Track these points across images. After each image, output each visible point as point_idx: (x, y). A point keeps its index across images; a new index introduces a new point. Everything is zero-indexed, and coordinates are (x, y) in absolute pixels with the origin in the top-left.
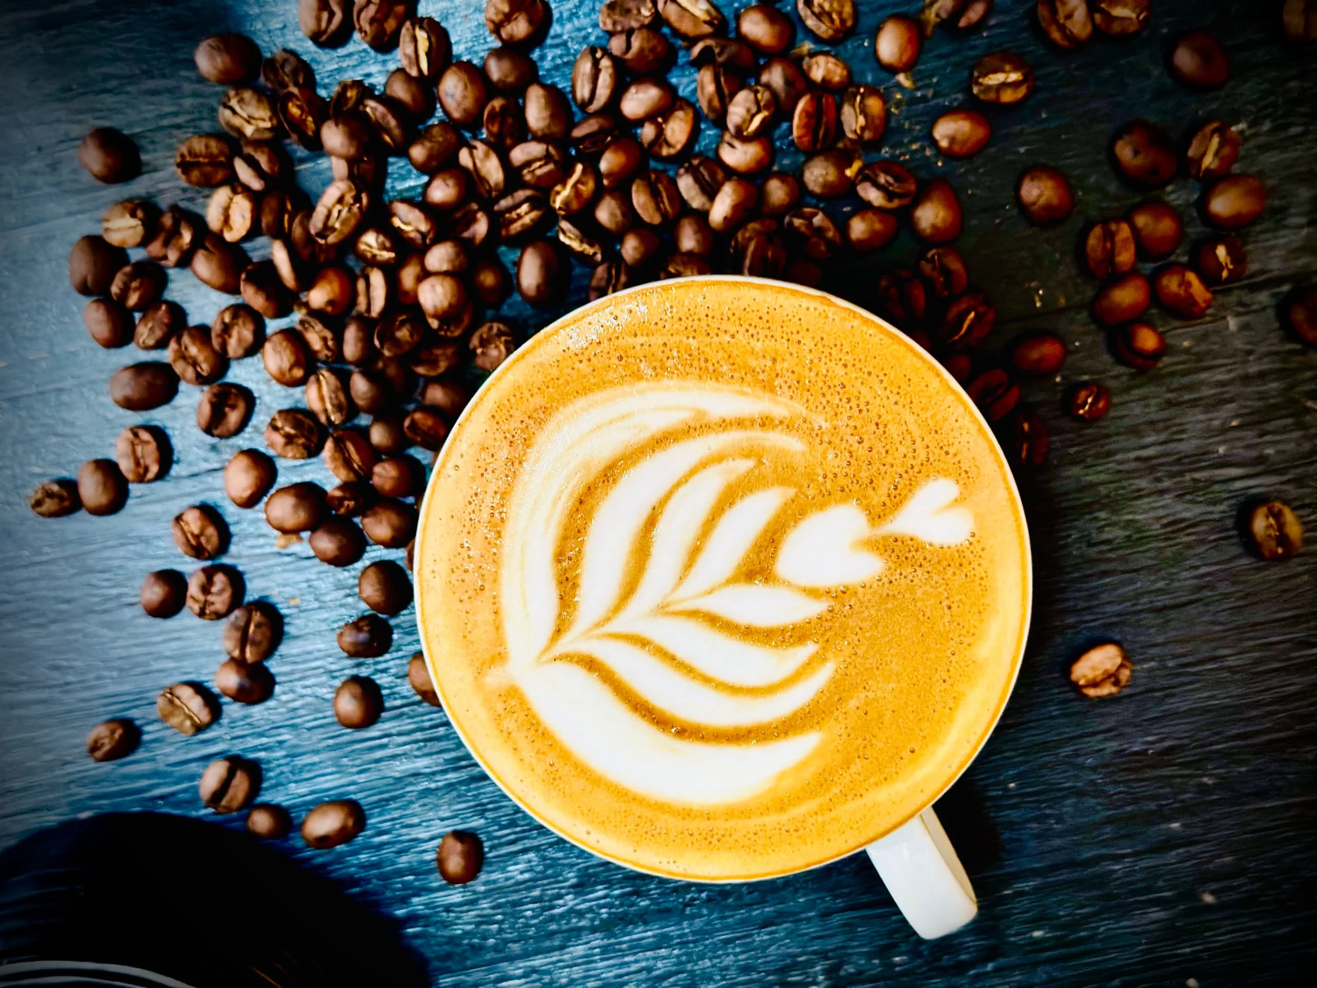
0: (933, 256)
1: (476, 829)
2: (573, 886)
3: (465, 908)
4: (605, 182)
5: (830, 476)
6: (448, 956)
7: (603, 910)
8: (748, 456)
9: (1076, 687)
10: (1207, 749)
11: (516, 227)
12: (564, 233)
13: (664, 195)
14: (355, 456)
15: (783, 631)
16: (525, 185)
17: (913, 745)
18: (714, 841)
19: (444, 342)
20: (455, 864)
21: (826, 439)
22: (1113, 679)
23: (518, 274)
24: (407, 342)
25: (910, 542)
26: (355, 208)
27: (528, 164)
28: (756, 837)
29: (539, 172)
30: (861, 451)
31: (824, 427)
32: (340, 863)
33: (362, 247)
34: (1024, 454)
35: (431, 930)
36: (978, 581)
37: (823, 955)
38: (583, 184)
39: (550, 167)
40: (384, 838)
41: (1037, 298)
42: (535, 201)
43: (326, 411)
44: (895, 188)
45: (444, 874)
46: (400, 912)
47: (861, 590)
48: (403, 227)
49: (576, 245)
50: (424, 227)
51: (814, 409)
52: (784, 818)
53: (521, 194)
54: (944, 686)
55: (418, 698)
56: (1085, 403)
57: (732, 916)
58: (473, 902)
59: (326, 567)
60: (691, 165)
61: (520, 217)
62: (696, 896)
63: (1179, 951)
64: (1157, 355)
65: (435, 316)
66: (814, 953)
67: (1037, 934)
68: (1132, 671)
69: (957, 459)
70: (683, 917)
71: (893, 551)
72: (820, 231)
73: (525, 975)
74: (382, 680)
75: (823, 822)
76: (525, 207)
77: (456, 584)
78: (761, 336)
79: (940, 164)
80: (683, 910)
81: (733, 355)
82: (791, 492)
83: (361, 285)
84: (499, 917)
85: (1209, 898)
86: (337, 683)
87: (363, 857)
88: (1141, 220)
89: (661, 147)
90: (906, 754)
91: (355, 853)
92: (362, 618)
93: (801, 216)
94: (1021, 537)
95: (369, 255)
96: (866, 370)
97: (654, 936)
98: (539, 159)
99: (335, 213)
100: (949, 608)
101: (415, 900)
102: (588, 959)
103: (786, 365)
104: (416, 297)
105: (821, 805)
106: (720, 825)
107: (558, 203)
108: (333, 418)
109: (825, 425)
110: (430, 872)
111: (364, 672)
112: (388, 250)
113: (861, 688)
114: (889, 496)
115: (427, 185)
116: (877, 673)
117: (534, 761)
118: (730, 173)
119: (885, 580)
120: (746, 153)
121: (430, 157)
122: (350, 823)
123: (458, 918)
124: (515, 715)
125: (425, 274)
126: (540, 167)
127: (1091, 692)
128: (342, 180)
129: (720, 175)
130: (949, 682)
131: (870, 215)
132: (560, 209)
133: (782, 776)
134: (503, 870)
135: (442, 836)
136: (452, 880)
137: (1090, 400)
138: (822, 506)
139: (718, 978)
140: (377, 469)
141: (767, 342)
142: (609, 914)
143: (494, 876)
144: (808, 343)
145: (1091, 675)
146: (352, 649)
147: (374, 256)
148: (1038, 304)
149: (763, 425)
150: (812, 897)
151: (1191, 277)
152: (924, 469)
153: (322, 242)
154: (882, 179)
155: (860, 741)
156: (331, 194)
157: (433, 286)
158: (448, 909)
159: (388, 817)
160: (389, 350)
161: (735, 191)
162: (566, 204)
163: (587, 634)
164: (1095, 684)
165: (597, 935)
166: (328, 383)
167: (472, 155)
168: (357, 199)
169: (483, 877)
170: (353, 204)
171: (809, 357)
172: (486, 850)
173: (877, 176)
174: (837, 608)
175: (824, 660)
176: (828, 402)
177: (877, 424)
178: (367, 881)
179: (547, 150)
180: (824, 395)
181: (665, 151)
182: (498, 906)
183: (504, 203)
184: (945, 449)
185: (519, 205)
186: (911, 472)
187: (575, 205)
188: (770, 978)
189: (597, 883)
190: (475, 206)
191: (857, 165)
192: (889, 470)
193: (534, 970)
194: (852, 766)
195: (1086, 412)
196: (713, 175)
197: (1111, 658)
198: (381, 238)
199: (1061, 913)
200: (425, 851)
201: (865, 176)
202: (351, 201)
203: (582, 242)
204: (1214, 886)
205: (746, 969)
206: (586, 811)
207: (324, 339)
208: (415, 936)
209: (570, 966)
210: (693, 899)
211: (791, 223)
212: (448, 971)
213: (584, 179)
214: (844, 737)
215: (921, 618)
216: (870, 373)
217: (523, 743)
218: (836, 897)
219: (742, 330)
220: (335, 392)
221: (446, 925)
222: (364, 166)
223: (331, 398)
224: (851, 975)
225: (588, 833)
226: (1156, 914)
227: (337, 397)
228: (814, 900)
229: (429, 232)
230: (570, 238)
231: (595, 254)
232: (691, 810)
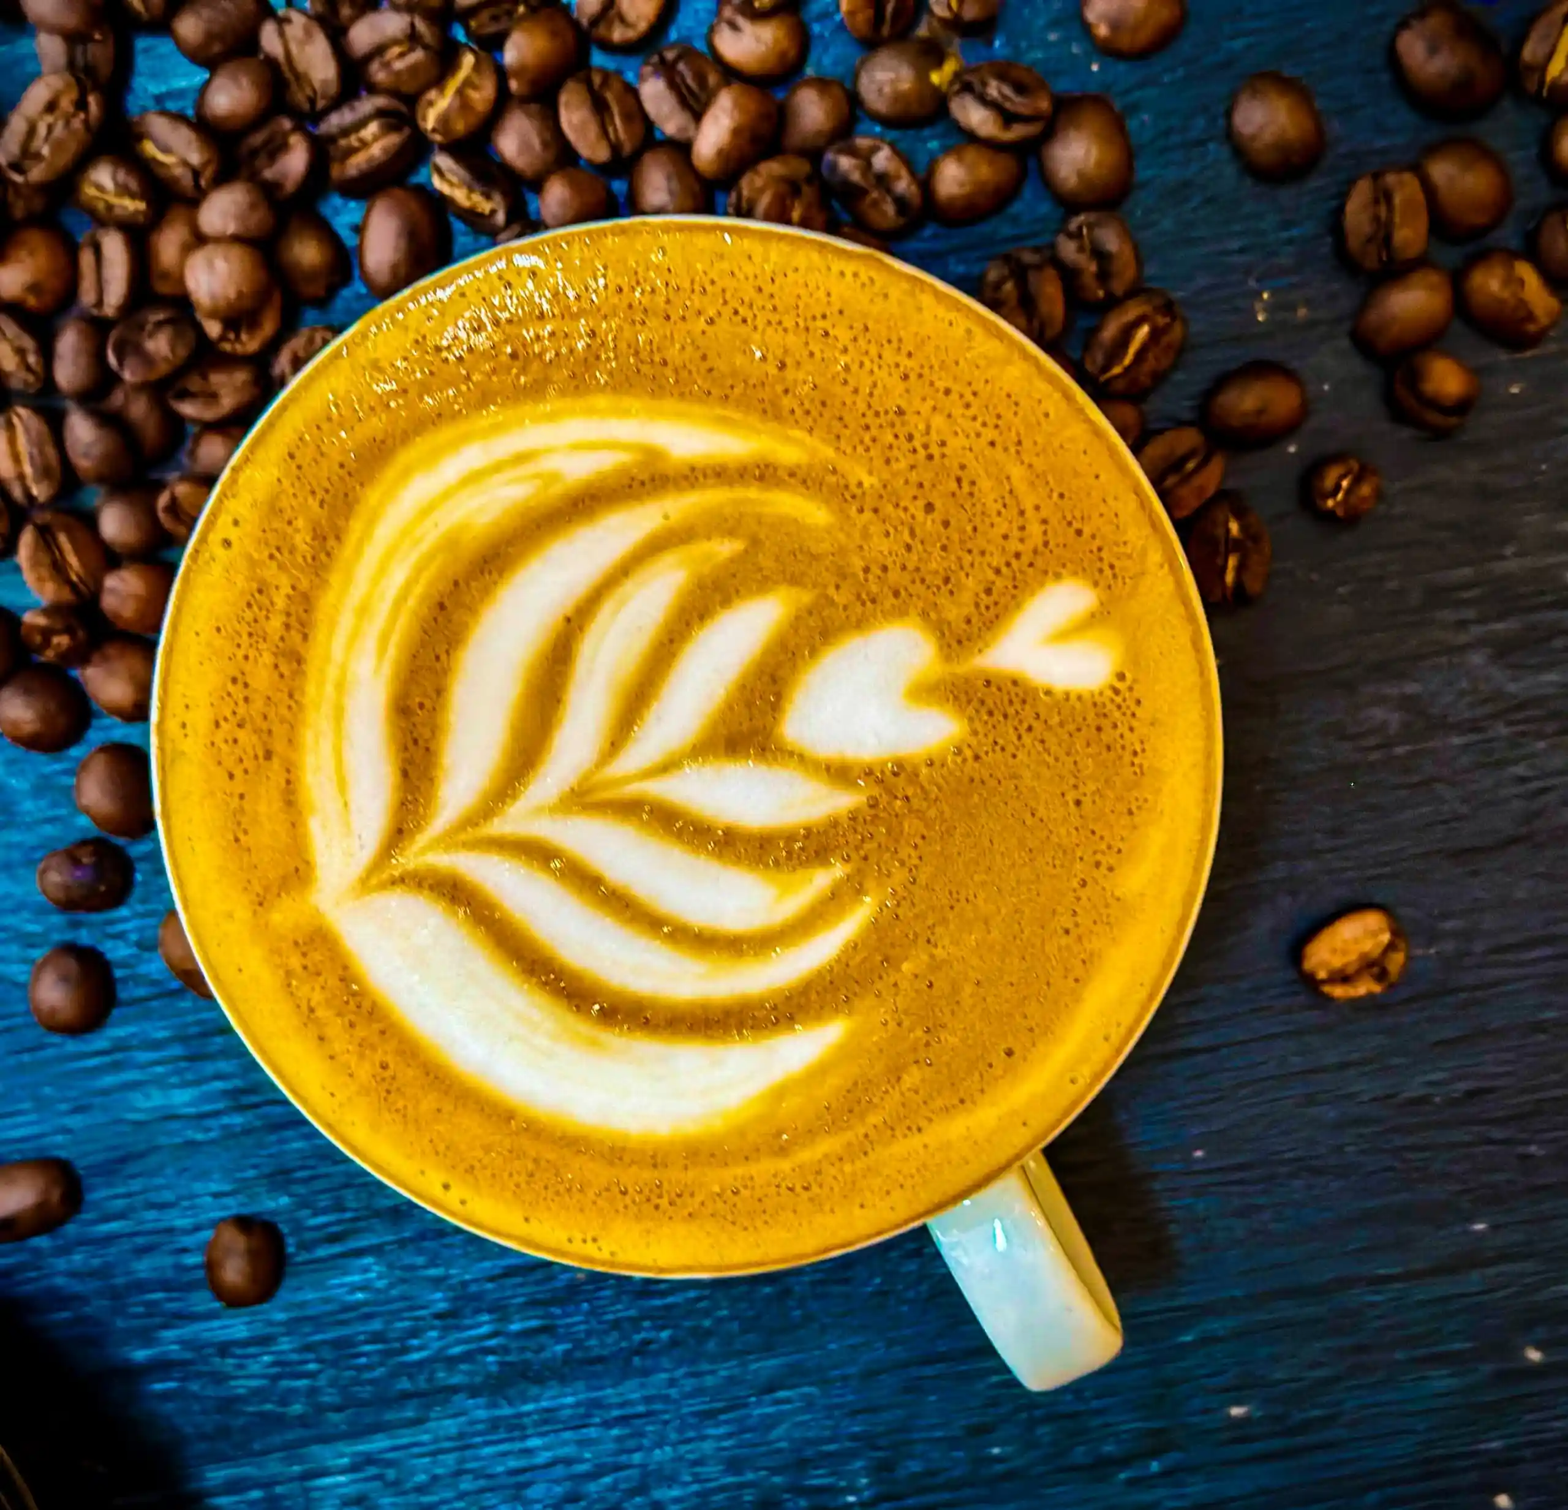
0: (1080, 228)
1: (274, 1213)
2: (438, 1316)
3: (252, 1350)
4: (514, 85)
5: (876, 570)
6: (224, 1432)
7: (491, 1358)
8: (731, 533)
9: (1310, 982)
10: (1536, 1096)
11: (356, 164)
12: (441, 174)
13: (615, 110)
14: (73, 560)
15: (790, 838)
16: (373, 89)
17: (1010, 1042)
18: (664, 1202)
19: (230, 361)
20: (234, 1272)
21: (869, 503)
22: (1375, 970)
23: (360, 249)
24: (166, 359)
25: (1013, 690)
26: (77, 123)
27: (379, 50)
28: (736, 1199)
29: (399, 65)
30: (929, 524)
31: (866, 485)
32: (39, 1268)
33: (90, 191)
34: (1230, 577)
35: (194, 1387)
36: (1127, 757)
37: (867, 1441)
38: (475, 88)
39: (417, 55)
40: (114, 1226)
41: (1258, 306)
42: (392, 119)
43: (21, 477)
44: (1018, 103)
45: (219, 1292)
46: (140, 1355)
47: (924, 771)
48: (161, 157)
49: (460, 196)
50: (195, 158)
51: (849, 450)
52: (785, 1165)
53: (367, 105)
54: (1065, 940)
55: (176, 984)
56: (1338, 487)
57: (712, 1372)
58: (264, 1341)
59: (19, 752)
60: (662, 60)
61: (365, 144)
62: (652, 1335)
63: (1482, 1446)
64: (1463, 407)
65: (213, 314)
66: (854, 1437)
67: (1236, 1411)
68: (1409, 958)
69: (1097, 542)
70: (626, 1373)
71: (982, 702)
72: (883, 180)
73: (353, 1468)
74: (116, 951)
75: (854, 1174)
76: (373, 128)
77: (223, 746)
78: (760, 322)
79: (1095, 68)
80: (628, 1361)
81: (711, 355)
82: (806, 597)
83: (86, 259)
84: (312, 1367)
85: (1534, 1355)
86: (38, 954)
87: (77, 1258)
88: (1441, 171)
89: (610, 27)
90: (998, 1058)
91: (65, 1250)
92: (84, 843)
93: (853, 152)
94: (1206, 686)
95: (101, 206)
96: (941, 385)
97: (577, 1405)
98: (396, 42)
99: (42, 130)
100: (1078, 803)
101: (169, 1334)
102: (463, 1443)
103: (801, 376)
104: (181, 280)
105: (849, 1144)
106: (674, 1177)
107: (430, 120)
108: (35, 491)
109: (868, 481)
110: (190, 1287)
111: (84, 937)
112: (133, 196)
113: (921, 941)
114: (977, 605)
115: (207, 84)
116: (950, 915)
117: (353, 1061)
118: (731, 74)
119: (968, 753)
120: (758, 39)
121: (210, 37)
122: (55, 1196)
123: (241, 1367)
124: (321, 979)
125: (199, 239)
126: (402, 55)
127: (1338, 991)
128: (55, 72)
129: (712, 79)
130: (1074, 932)
131: (971, 154)
132: (434, 130)
133: (780, 1093)
134: (319, 1286)
135: (215, 1224)
136: (234, 1300)
137: (1345, 483)
138: (860, 624)
139: (688, 1478)
140: (111, 582)
141: (770, 331)
142: (502, 1364)
143: (301, 1296)
144: (843, 335)
145: (1337, 962)
146: (61, 895)
147: (110, 207)
148: (1260, 318)
149: (761, 478)
150: (852, 1341)
151: (1526, 271)
152: (1039, 562)
153: (18, 178)
154: (993, 89)
155: (919, 1033)
156: (37, 96)
157: (210, 265)
158: (224, 1349)
159: (121, 1190)
160: (133, 373)
161: (736, 104)
162: (444, 121)
163: (451, 840)
164: (1343, 977)
165: (481, 1401)
166: (27, 431)
167: (282, 34)
168: (81, 105)
169: (285, 1295)
170: (74, 115)
171: (843, 360)
172: (291, 1250)
173: (985, 84)
174: (884, 800)
175: (860, 891)
176: (874, 440)
177: (959, 480)
178: (81, 1299)
179: (413, 25)
180: (867, 427)
181: (618, 34)
182: (308, 1348)
183: (336, 121)
184: (1076, 525)
185: (362, 123)
186: (1015, 563)
187: (460, 127)
188: (777, 1479)
189: (478, 1311)
190: (287, 124)
191: (950, 67)
192: (978, 559)
193: (369, 1460)
194: (905, 1077)
195: (1337, 504)
196: (701, 79)
197: (1374, 934)
198: (122, 176)
199: (1279, 1375)
200: (184, 1250)
201: (965, 85)
202: (71, 109)
203: (471, 190)
204: (1541, 1332)
205: (734, 1465)
206: (441, 1147)
207: (21, 352)
208: (166, 1396)
209: (433, 1454)
210: (646, 1342)
211: (834, 167)
212: (222, 1459)
213: (476, 80)
214: (892, 1025)
215: (1029, 821)
216: (947, 392)
217: (335, 1028)
218: (891, 1343)
219: (727, 312)
220: (40, 446)
221: (219, 1378)
222: (91, 48)
223: (32, 457)
224: (915, 1476)
225: (446, 1187)
226: (1441, 1381)
227: (41, 452)
228: (853, 1347)
229: (205, 165)
230: (451, 184)
231: (493, 212)
232: (624, 1149)
